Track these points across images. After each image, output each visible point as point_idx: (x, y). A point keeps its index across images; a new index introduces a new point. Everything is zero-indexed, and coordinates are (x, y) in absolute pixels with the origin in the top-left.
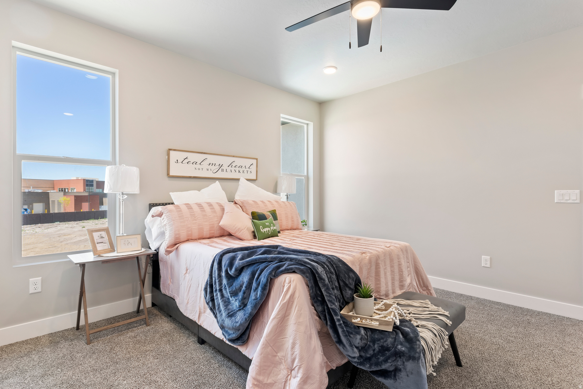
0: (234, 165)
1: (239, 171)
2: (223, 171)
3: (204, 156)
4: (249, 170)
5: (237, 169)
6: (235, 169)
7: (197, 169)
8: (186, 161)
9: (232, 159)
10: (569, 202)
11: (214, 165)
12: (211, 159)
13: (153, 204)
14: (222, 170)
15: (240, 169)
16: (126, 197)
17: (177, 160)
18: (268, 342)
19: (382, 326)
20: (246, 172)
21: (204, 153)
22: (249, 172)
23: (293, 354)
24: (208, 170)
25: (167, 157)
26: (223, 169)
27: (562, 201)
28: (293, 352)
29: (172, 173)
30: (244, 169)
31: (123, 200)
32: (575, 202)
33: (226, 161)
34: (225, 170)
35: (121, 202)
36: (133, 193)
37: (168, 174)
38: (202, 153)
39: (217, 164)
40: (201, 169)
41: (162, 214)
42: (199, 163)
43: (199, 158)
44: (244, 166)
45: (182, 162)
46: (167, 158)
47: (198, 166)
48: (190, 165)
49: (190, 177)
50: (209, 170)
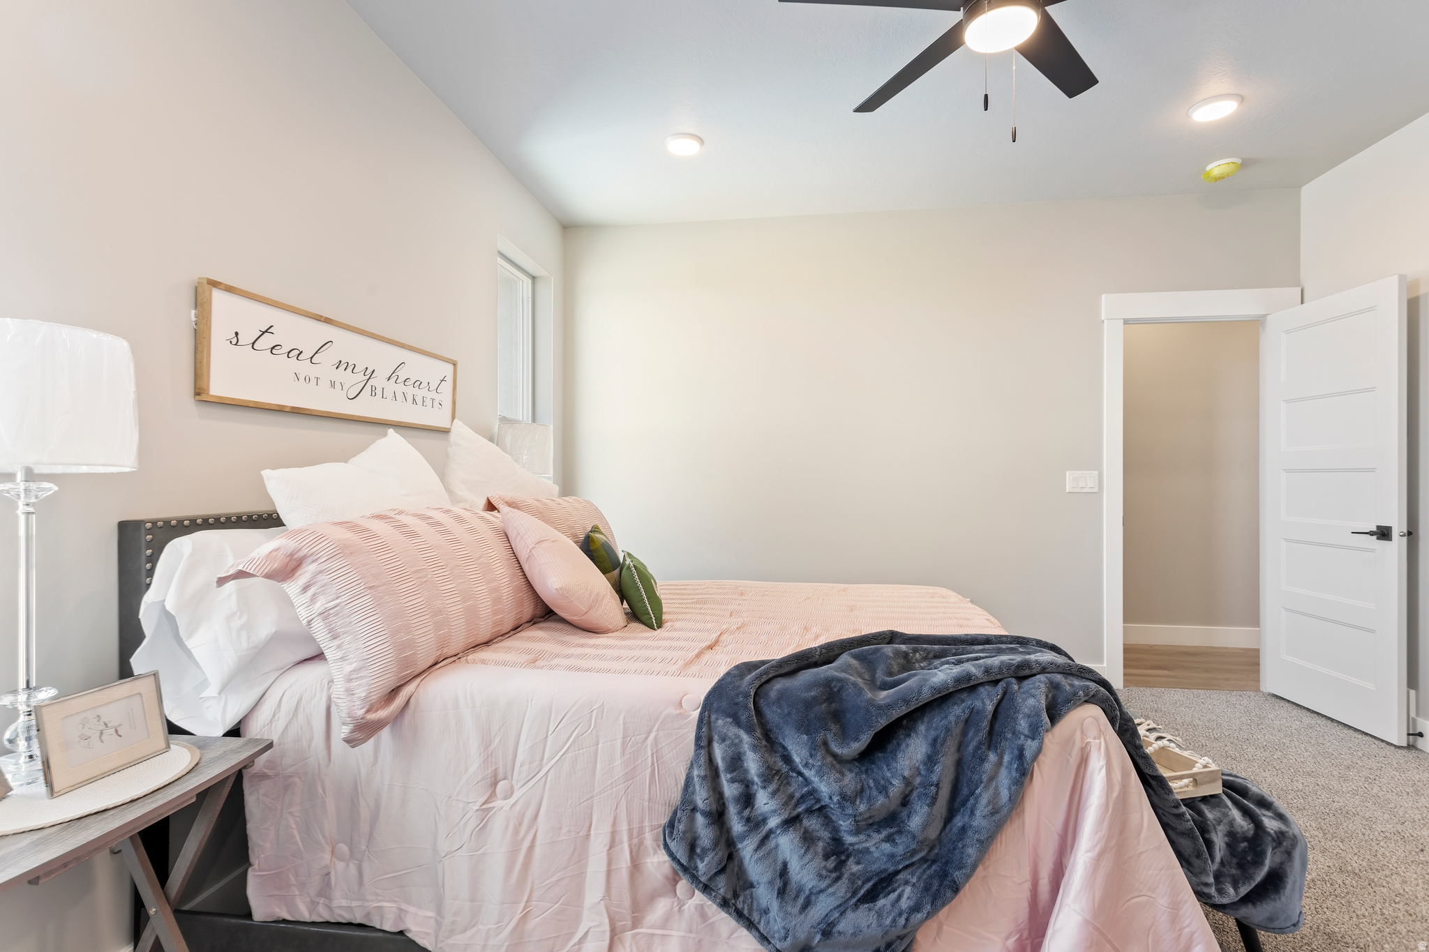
0: (402, 375)
1: (414, 399)
2: (374, 394)
3: (328, 332)
4: (437, 398)
5: (410, 391)
6: (405, 389)
7: (302, 379)
8: (267, 341)
9: (397, 355)
10: (1084, 490)
11: (350, 369)
12: (347, 345)
13: (180, 522)
14: (373, 392)
15: (416, 391)
16: (51, 488)
17: (237, 334)
18: (1096, 929)
19: (1204, 786)
20: (428, 402)
21: (328, 321)
22: (436, 404)
23: (1180, 935)
24: (333, 384)
25: (193, 312)
26: (374, 388)
27: (1076, 490)
28: (1179, 931)
29: (217, 388)
30: (425, 392)
31: (31, 509)
32: (1093, 490)
33: (382, 358)
34: (379, 392)
35: (17, 517)
36: (84, 469)
37: (199, 391)
38: (317, 318)
39: (360, 367)
40: (313, 381)
41: (294, 563)
42: (307, 354)
43: (307, 334)
44: (425, 384)
45: (253, 343)
46: (194, 319)
47: (304, 367)
48: (281, 359)
49: (279, 410)
50: (338, 386)
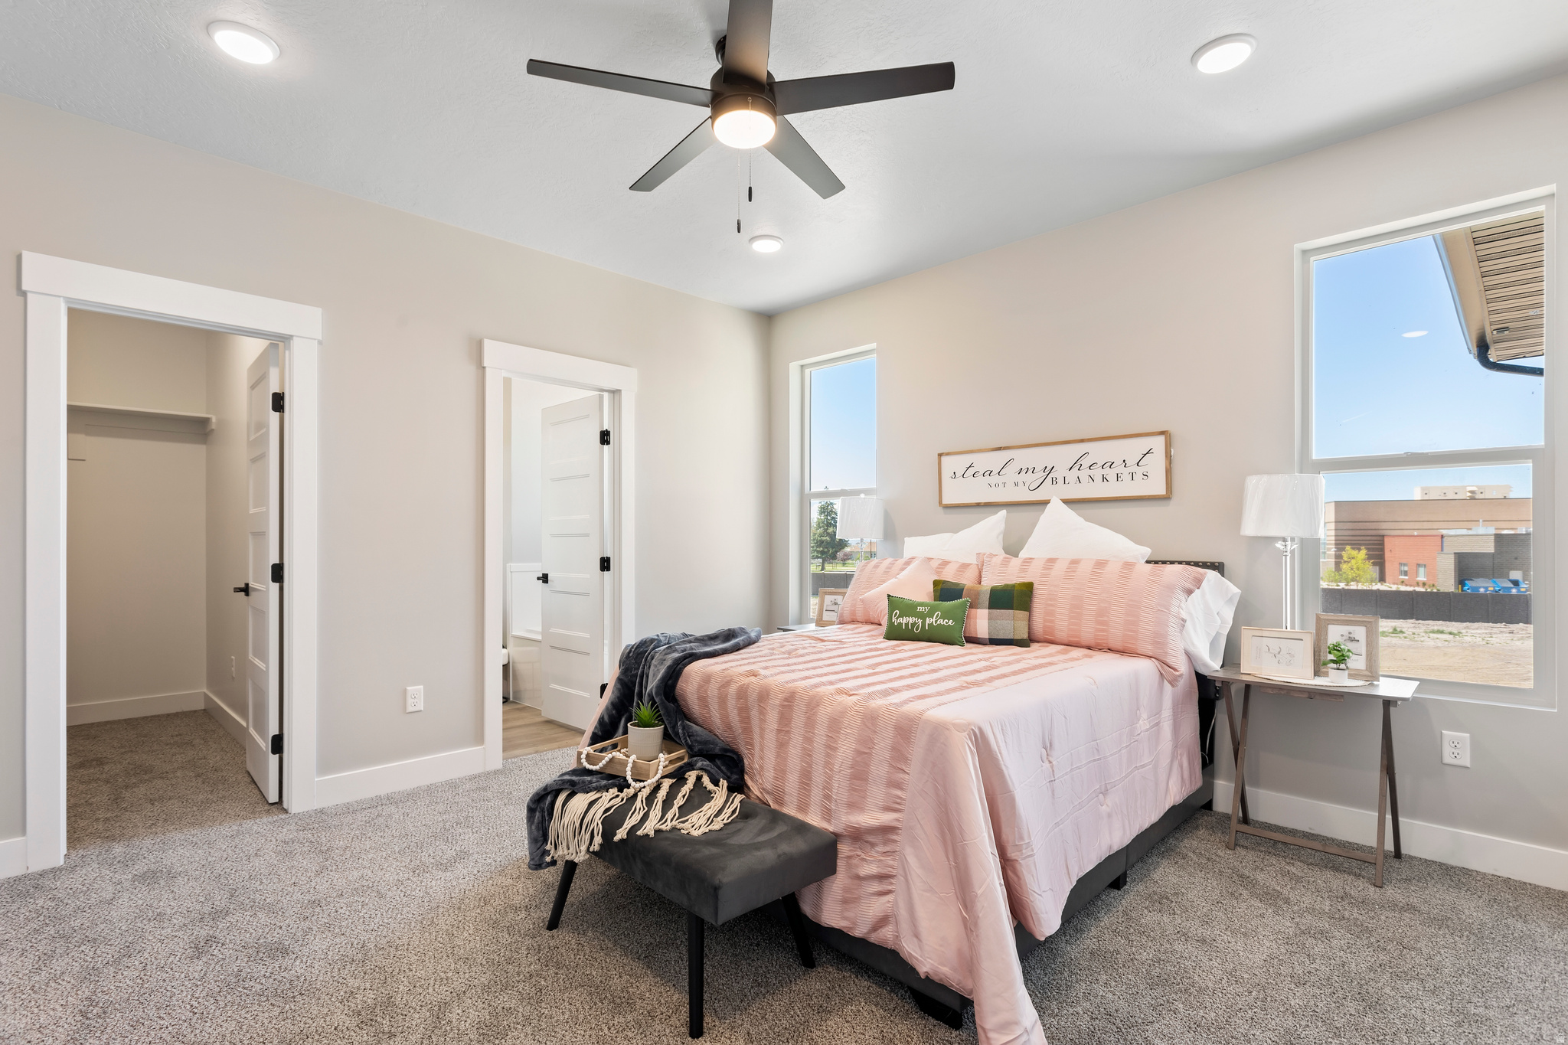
0: (1086, 462)
1: (1104, 478)
2: (1054, 482)
3: (1007, 455)
4: (1139, 471)
5: (1098, 472)
6: (1091, 473)
7: (993, 486)
8: (971, 471)
9: (1078, 449)
11: (1030, 471)
12: (1024, 458)
15: (1107, 471)
17: (955, 473)
20: (1125, 477)
21: (1008, 448)
22: (1138, 477)
24: (1016, 484)
25: (936, 470)
26: (1054, 479)
29: (948, 500)
30: (1120, 469)
33: (1061, 457)
34: (1060, 481)
38: (999, 449)
39: (1039, 468)
40: (1001, 485)
42: (995, 472)
44: (1118, 462)
45: (964, 475)
46: (937, 472)
47: (995, 479)
48: (979, 477)
49: (978, 505)
50: (1021, 484)
